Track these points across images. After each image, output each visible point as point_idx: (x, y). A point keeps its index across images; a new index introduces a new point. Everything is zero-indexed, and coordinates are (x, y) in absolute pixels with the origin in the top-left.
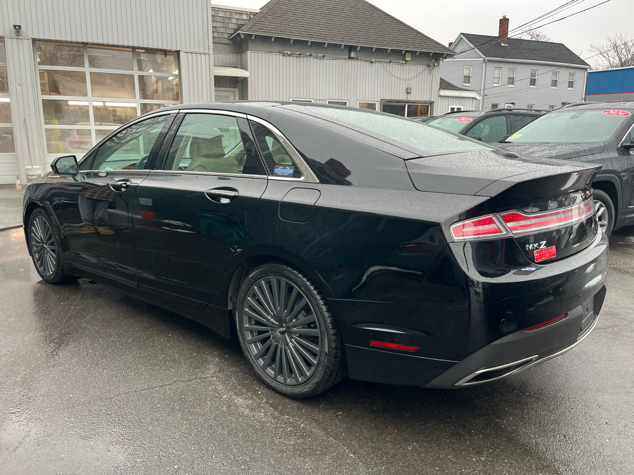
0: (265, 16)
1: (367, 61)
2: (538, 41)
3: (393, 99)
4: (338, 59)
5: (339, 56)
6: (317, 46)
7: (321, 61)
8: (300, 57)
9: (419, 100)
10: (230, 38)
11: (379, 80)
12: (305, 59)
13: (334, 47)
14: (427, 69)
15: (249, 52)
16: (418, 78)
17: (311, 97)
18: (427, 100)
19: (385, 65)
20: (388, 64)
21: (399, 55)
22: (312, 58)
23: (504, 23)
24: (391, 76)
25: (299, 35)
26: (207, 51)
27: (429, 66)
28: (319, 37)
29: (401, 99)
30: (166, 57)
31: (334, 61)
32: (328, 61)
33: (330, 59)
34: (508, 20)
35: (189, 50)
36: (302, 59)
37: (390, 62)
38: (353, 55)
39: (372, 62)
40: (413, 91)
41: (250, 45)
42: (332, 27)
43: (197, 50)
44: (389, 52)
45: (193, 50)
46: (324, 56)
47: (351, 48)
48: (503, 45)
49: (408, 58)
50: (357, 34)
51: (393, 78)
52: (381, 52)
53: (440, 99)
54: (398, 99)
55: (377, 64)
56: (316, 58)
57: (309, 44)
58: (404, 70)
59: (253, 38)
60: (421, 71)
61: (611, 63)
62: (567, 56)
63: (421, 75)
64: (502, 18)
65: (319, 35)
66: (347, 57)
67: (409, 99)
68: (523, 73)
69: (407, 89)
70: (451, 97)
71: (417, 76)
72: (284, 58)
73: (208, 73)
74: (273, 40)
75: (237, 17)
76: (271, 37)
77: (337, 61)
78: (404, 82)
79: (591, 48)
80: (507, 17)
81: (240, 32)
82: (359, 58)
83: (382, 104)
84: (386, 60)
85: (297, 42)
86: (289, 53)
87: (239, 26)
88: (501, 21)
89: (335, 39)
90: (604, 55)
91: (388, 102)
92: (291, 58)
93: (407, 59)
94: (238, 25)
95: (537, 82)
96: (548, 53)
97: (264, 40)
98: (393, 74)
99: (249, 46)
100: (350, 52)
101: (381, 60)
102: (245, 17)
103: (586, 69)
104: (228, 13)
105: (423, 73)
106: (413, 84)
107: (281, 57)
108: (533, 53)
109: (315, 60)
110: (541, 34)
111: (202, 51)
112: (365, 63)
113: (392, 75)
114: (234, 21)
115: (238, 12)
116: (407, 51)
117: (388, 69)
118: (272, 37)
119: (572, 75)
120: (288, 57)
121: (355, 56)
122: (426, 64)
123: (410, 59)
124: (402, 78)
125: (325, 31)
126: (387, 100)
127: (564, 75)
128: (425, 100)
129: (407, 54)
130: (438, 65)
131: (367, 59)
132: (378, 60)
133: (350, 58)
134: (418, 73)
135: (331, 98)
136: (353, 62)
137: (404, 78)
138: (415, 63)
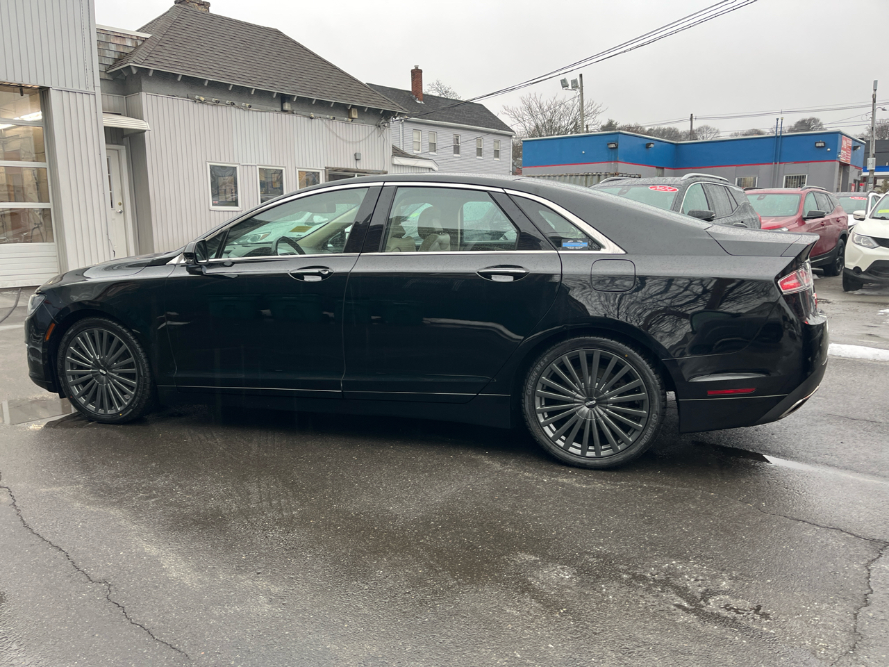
0: (160, 44)
1: (304, 116)
2: (447, 99)
3: (339, 167)
4: (269, 111)
5: (269, 108)
6: (241, 91)
7: (246, 113)
8: (217, 106)
9: (371, 169)
10: (108, 72)
11: (321, 142)
12: (224, 108)
13: (263, 95)
14: (376, 131)
15: (143, 94)
16: (367, 141)
17: (236, 161)
18: (380, 170)
19: (327, 121)
20: (331, 121)
21: (343, 110)
22: (233, 108)
23: (417, 74)
24: (335, 137)
25: (216, 75)
26: (91, 90)
27: (379, 126)
28: (243, 80)
29: (349, 167)
30: (22, 95)
31: (263, 113)
32: (255, 113)
33: (257, 111)
34: (421, 71)
35: (64, 87)
36: (219, 108)
37: (334, 118)
38: (287, 106)
39: (311, 118)
40: (363, 158)
41: (144, 84)
42: (255, 67)
43: (76, 88)
44: (332, 106)
45: (69, 87)
46: (250, 107)
47: (284, 98)
48: (418, 102)
49: (355, 115)
50: (289, 80)
51: (338, 139)
52: (322, 105)
53: (394, 168)
54: (346, 167)
55: (317, 120)
56: (239, 108)
57: (230, 89)
58: (351, 129)
59: (151, 74)
60: (370, 132)
61: (528, 128)
62: (489, 119)
63: (370, 137)
64: (414, 68)
65: (241, 76)
66: (279, 109)
67: (359, 168)
68: (445, 138)
69: (355, 155)
70: (406, 166)
71: (365, 139)
72: (195, 105)
73: (94, 122)
74: (179, 79)
75: (118, 42)
76: (177, 75)
77: (267, 113)
78: (351, 145)
79: (504, 111)
80: (419, 68)
81: (131, 64)
82: (295, 112)
83: (328, 174)
84: (328, 116)
85: (214, 85)
86: (202, 99)
87: (121, 55)
88: (412, 71)
89: (263, 84)
90: (519, 119)
91: (336, 171)
92: (205, 106)
93: (353, 117)
94: (119, 53)
95: (461, 150)
96: (470, 115)
97: (165, 78)
98: (338, 134)
99: (143, 86)
100: (283, 102)
101: (322, 116)
102: (129, 43)
103: (511, 136)
104: (104, 35)
105: (373, 134)
106: (362, 149)
107: (191, 103)
108: (453, 114)
109: (238, 111)
110: (450, 90)
111: (83, 89)
112: (302, 118)
113: (337, 136)
114: (113, 47)
115: (119, 35)
116: (353, 106)
117: (331, 128)
118: (179, 75)
119: (497, 142)
120: (200, 105)
121: (290, 109)
122: (375, 123)
123: (356, 117)
124: (348, 139)
125: (248, 72)
126: (333, 168)
127: (488, 143)
128: (377, 169)
129: (353, 110)
130: (389, 126)
131: (307, 114)
132: (318, 115)
133: (283, 111)
134: (367, 135)
135: (262, 163)
136: (287, 116)
137: (351, 141)
138: (363, 121)
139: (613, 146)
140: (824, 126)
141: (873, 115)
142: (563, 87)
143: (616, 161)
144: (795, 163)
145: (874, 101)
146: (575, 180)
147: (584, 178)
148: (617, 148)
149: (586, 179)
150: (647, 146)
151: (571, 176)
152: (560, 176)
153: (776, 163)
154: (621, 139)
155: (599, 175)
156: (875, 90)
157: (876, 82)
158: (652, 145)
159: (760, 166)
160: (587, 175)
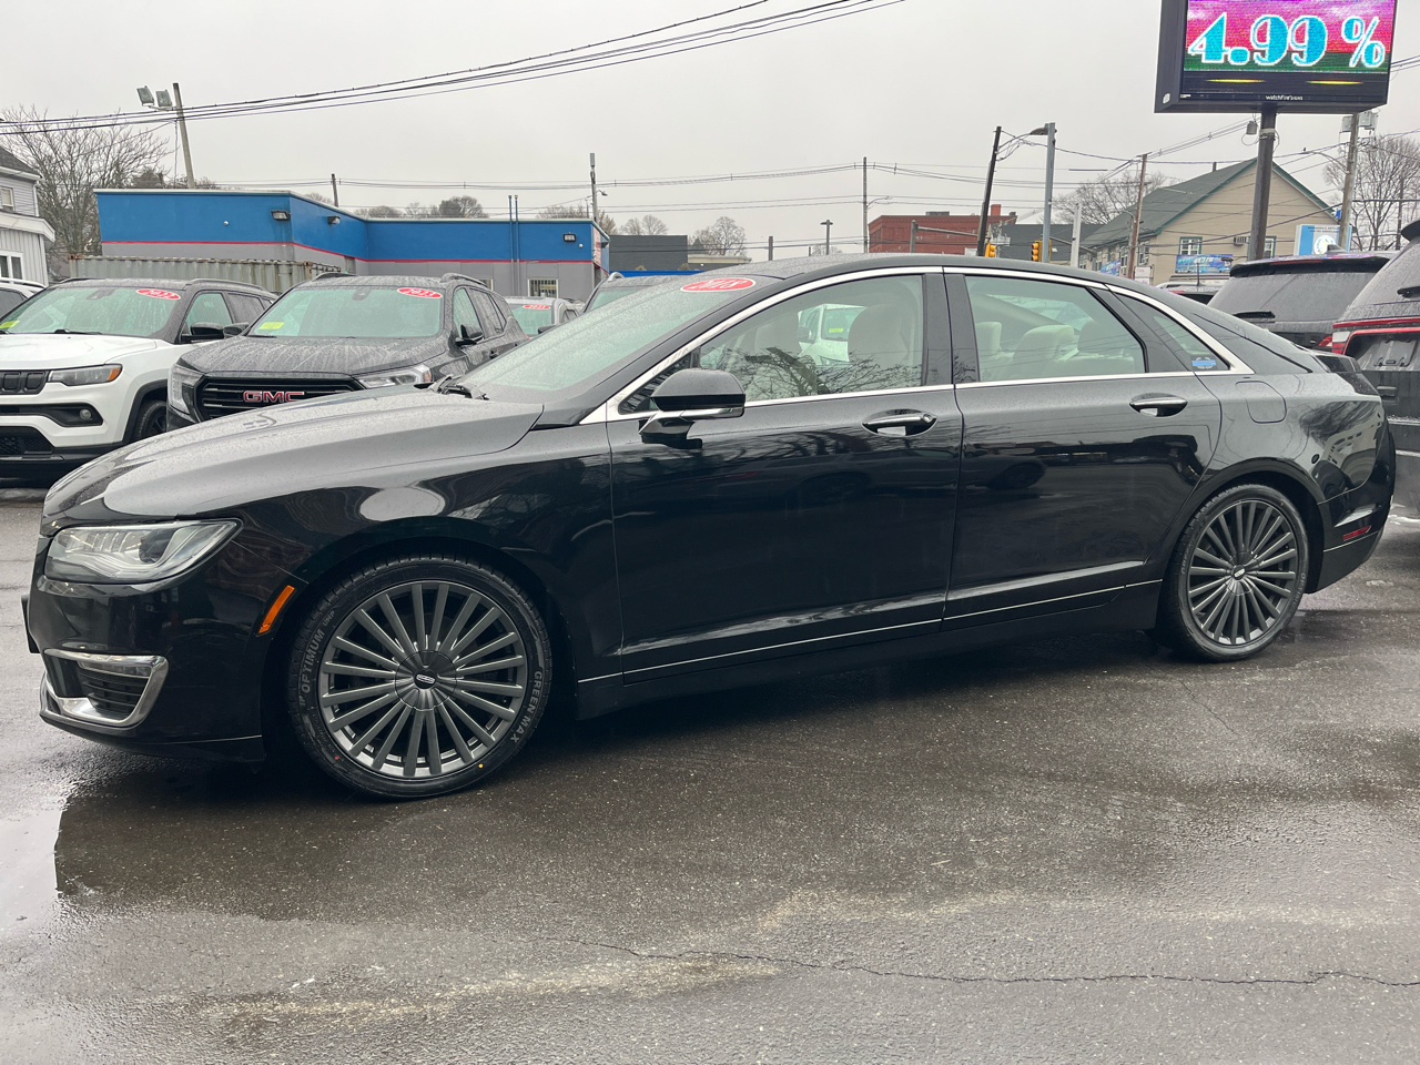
103: (34, 182)
119: (5, 192)
139: (281, 216)
140: (485, 211)
141: (593, 200)
142: (143, 103)
143: (290, 242)
144: (541, 261)
145: (593, 182)
146: (231, 272)
147: (249, 268)
148: (288, 219)
149: (253, 271)
150: (330, 220)
151: (223, 263)
152: (201, 262)
153: (515, 261)
154: (294, 206)
155: (276, 265)
156: (593, 166)
157: (592, 155)
158: (337, 220)
159: (495, 263)
160: (253, 264)
